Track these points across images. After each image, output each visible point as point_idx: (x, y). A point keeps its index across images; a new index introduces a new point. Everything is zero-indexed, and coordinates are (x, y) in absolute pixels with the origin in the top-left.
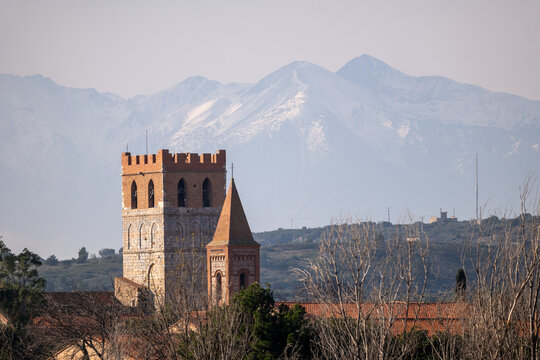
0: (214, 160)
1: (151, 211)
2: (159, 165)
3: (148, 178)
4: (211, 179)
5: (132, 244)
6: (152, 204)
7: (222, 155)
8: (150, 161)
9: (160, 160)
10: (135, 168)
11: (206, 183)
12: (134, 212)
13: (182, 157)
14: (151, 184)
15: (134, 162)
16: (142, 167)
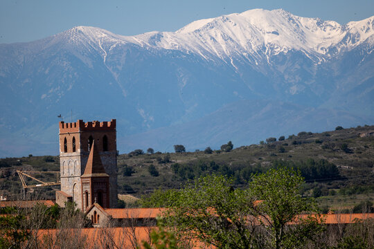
0: (109, 125)
1: (74, 154)
2: (78, 129)
3: (72, 135)
4: (108, 136)
5: (65, 172)
6: (74, 150)
7: (114, 122)
8: (73, 126)
9: (78, 126)
10: (66, 130)
11: (105, 138)
12: (66, 154)
13: (90, 124)
14: (74, 139)
15: (65, 126)
16: (69, 130)
